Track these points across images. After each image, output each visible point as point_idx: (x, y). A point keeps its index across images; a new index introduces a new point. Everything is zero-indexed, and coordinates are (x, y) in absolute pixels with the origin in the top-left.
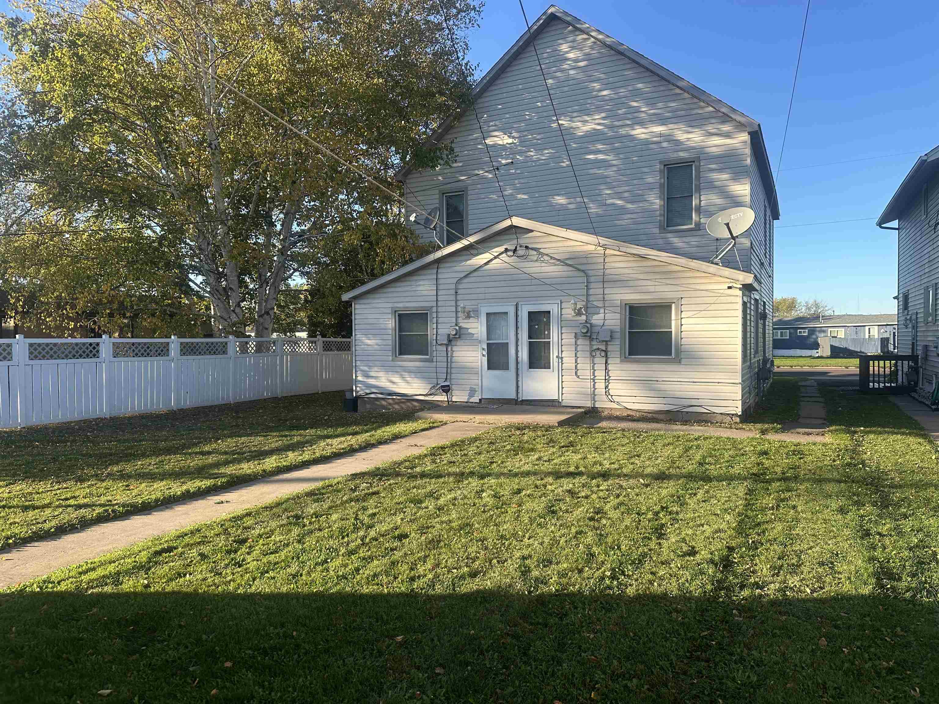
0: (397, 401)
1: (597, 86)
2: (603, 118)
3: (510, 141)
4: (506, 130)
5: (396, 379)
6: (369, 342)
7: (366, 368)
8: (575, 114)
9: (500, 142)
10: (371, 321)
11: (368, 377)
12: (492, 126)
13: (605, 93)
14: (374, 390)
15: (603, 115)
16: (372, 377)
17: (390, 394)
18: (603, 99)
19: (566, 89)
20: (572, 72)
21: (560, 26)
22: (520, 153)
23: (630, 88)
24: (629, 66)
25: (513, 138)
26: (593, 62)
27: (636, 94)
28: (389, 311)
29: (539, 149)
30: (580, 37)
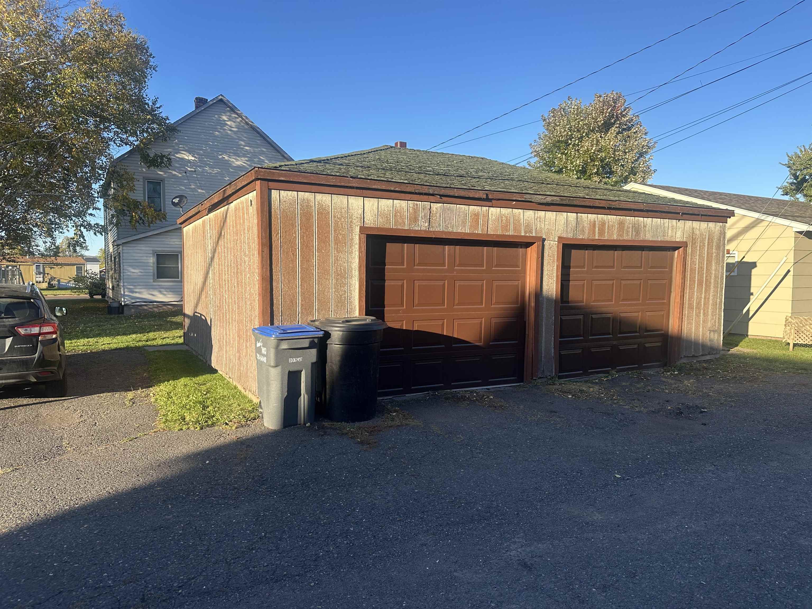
0: (156, 306)
1: (242, 143)
2: (246, 161)
3: (193, 158)
4: (190, 151)
5: (156, 293)
6: (133, 270)
7: (131, 287)
8: (231, 154)
9: (187, 158)
10: (136, 258)
11: (133, 292)
12: (181, 147)
13: (246, 148)
14: (138, 300)
15: (247, 159)
16: (136, 292)
17: (151, 302)
18: (246, 151)
19: (226, 140)
20: (229, 132)
21: (222, 106)
22: (200, 167)
23: (259, 149)
24: (259, 138)
25: (195, 157)
26: (240, 130)
27: (262, 153)
28: (151, 252)
29: (212, 167)
30: (234, 115)
